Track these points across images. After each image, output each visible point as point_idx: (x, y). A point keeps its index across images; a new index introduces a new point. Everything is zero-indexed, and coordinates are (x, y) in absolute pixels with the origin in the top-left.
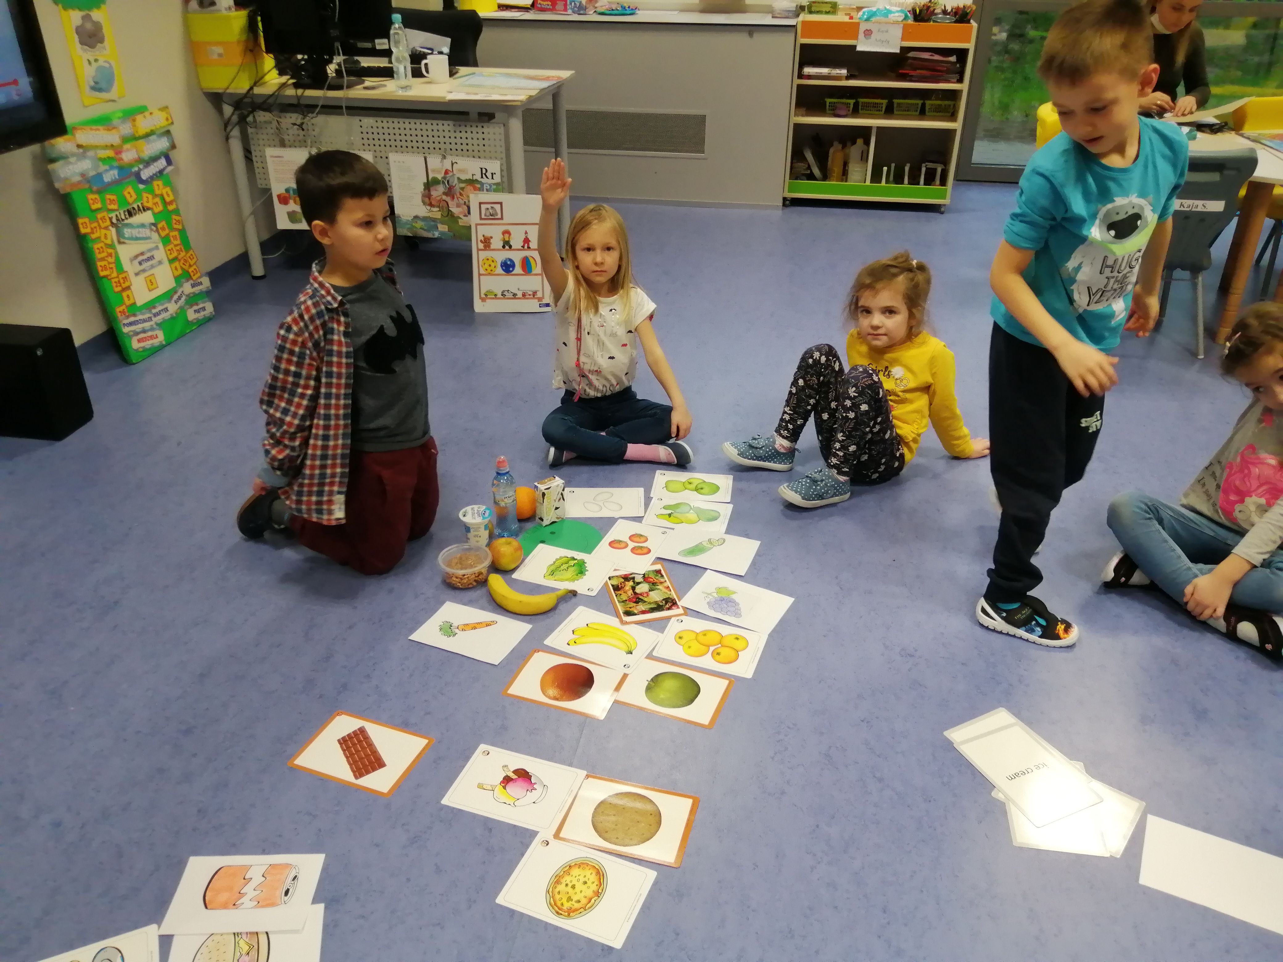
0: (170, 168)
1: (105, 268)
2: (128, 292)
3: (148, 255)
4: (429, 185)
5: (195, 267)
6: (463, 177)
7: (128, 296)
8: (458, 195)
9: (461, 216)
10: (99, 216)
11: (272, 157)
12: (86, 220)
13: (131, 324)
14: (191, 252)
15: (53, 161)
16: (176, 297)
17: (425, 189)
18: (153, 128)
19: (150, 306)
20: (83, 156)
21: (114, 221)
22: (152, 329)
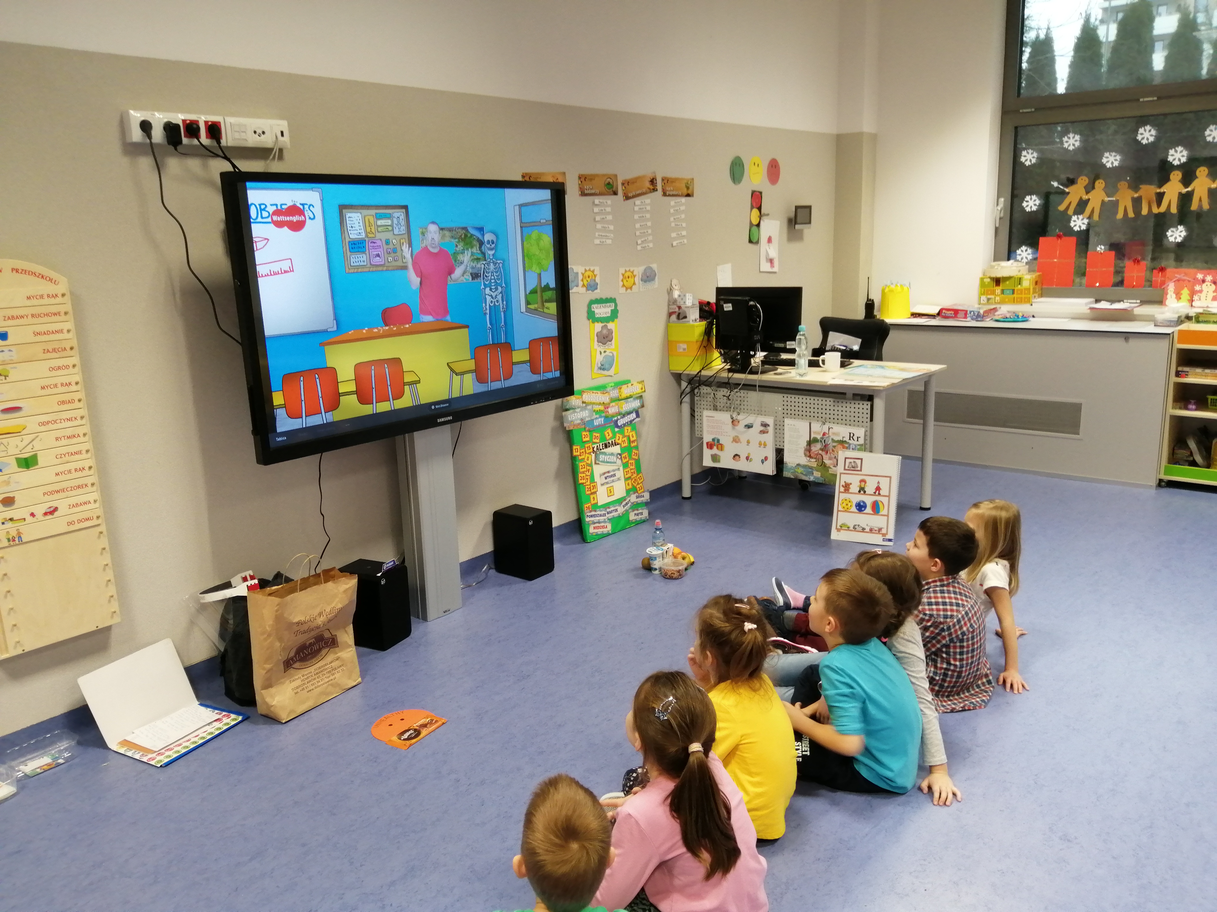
0: (638, 419)
1: (583, 478)
2: (595, 496)
3: (612, 473)
4: (811, 442)
5: (641, 485)
6: (836, 438)
7: (594, 498)
8: (831, 451)
9: (831, 467)
10: (586, 446)
11: (707, 416)
12: (578, 447)
13: (591, 516)
14: (641, 475)
15: (567, 410)
16: (624, 503)
17: (807, 445)
18: (632, 394)
19: (606, 506)
20: (583, 409)
21: (595, 449)
22: (604, 522)
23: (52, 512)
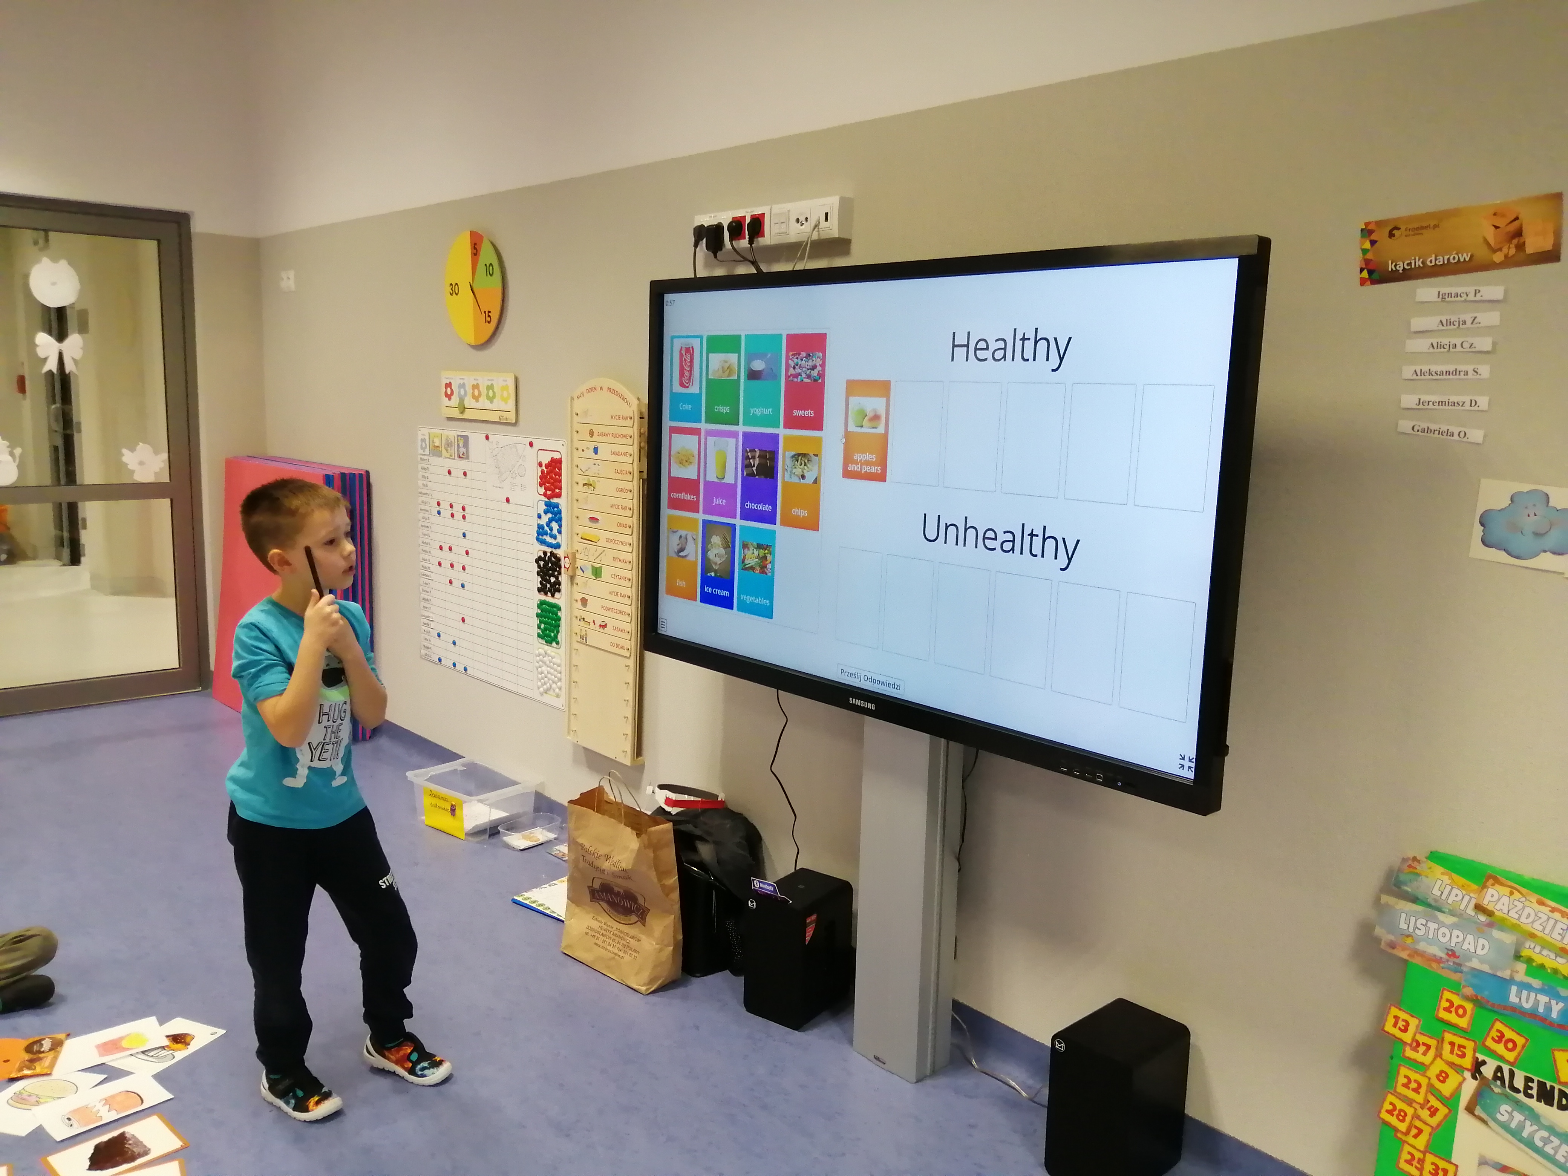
10: (1450, 1038)
12: (1413, 1021)
20: (1472, 927)
23: (604, 626)
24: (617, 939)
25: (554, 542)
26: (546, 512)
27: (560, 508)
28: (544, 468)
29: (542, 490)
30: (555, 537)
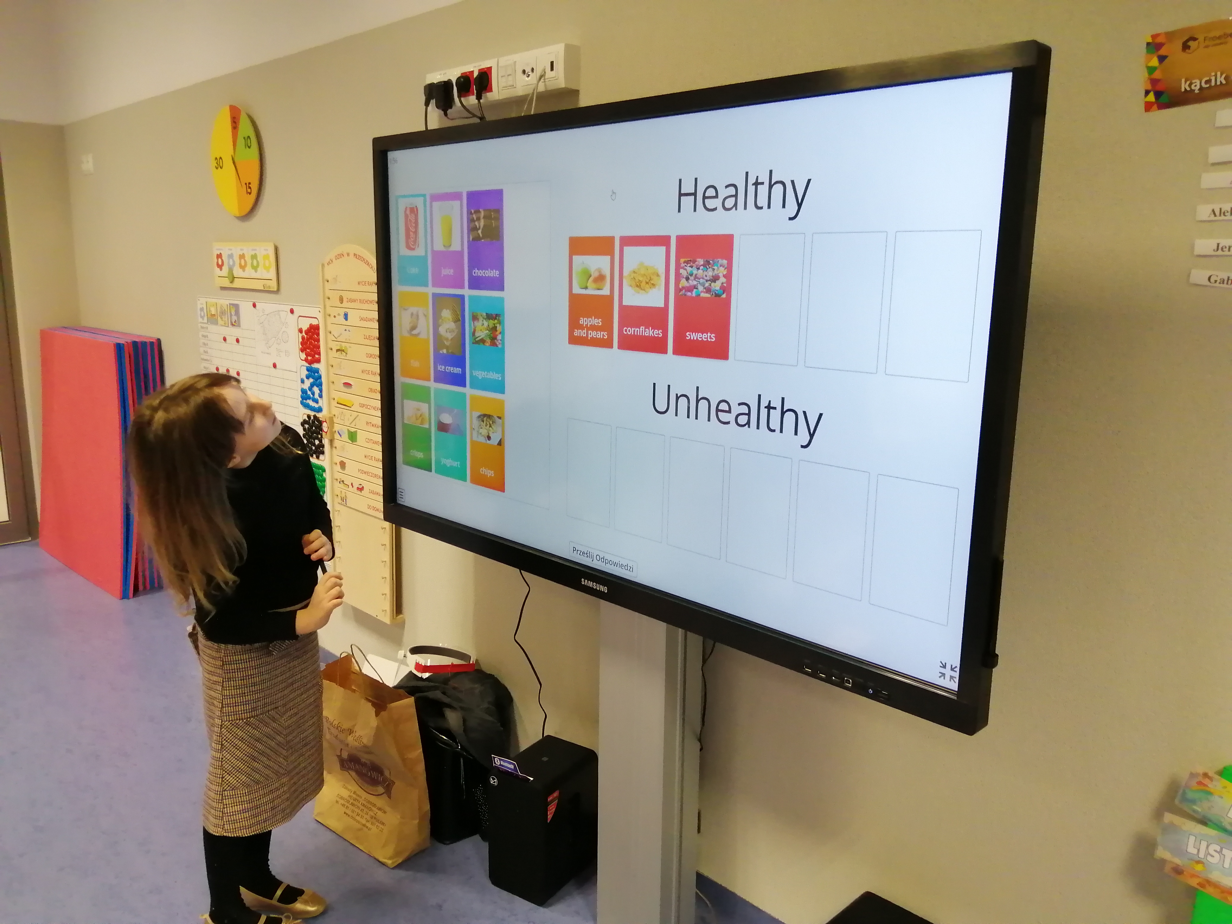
23: (361, 489)
24: (365, 810)
25: (316, 406)
26: (308, 378)
27: (320, 372)
28: (304, 334)
29: (303, 356)
30: (317, 402)
